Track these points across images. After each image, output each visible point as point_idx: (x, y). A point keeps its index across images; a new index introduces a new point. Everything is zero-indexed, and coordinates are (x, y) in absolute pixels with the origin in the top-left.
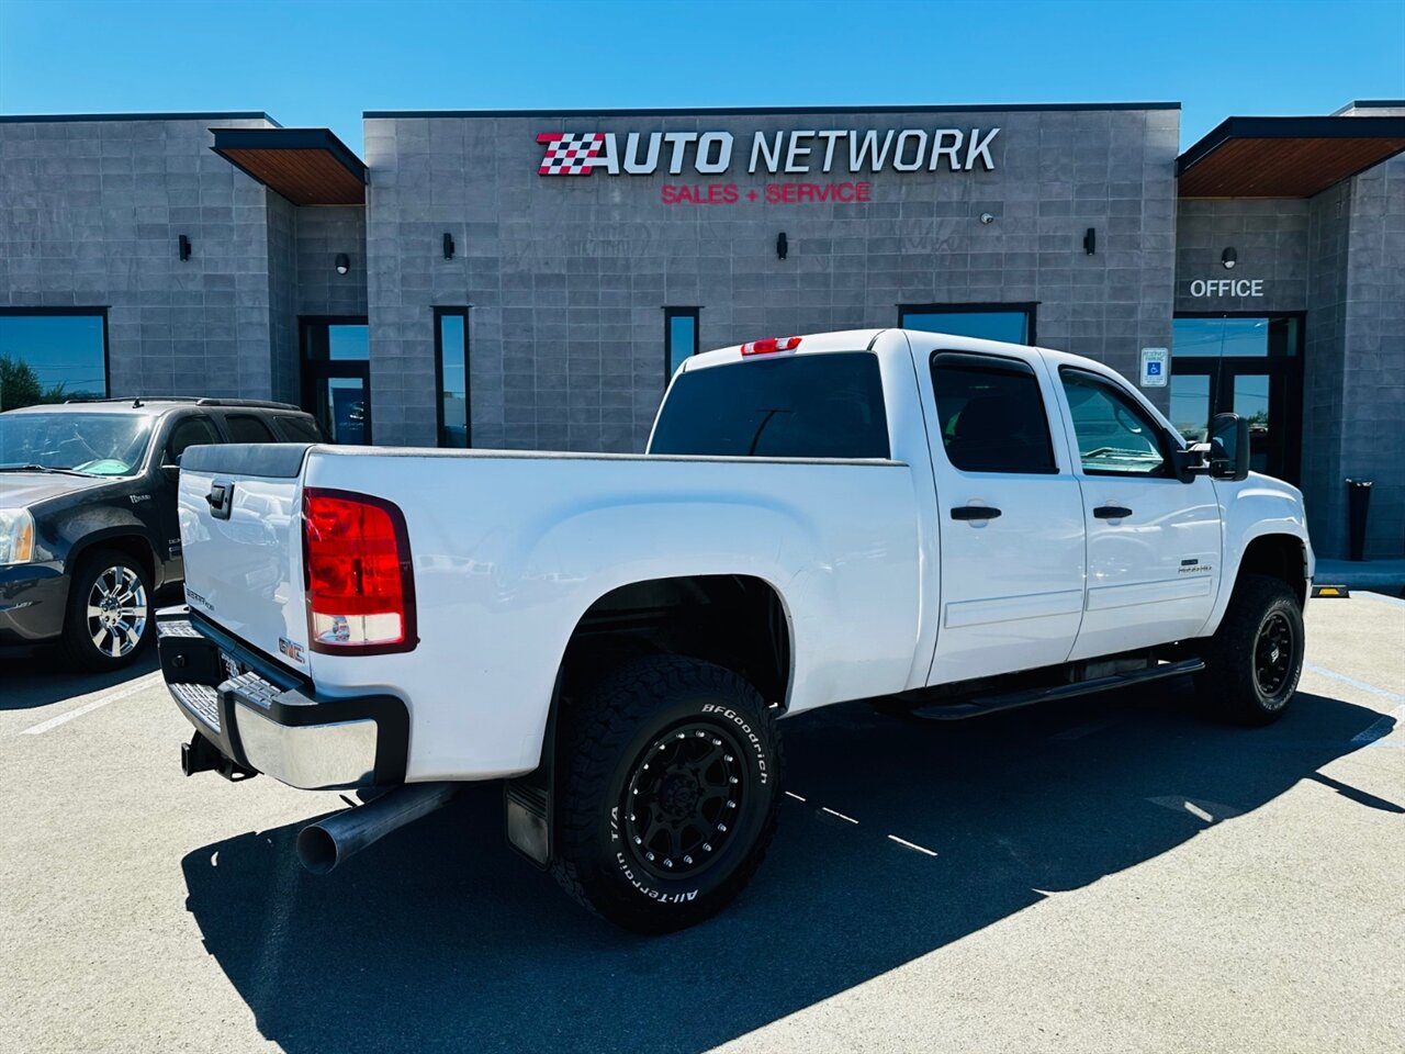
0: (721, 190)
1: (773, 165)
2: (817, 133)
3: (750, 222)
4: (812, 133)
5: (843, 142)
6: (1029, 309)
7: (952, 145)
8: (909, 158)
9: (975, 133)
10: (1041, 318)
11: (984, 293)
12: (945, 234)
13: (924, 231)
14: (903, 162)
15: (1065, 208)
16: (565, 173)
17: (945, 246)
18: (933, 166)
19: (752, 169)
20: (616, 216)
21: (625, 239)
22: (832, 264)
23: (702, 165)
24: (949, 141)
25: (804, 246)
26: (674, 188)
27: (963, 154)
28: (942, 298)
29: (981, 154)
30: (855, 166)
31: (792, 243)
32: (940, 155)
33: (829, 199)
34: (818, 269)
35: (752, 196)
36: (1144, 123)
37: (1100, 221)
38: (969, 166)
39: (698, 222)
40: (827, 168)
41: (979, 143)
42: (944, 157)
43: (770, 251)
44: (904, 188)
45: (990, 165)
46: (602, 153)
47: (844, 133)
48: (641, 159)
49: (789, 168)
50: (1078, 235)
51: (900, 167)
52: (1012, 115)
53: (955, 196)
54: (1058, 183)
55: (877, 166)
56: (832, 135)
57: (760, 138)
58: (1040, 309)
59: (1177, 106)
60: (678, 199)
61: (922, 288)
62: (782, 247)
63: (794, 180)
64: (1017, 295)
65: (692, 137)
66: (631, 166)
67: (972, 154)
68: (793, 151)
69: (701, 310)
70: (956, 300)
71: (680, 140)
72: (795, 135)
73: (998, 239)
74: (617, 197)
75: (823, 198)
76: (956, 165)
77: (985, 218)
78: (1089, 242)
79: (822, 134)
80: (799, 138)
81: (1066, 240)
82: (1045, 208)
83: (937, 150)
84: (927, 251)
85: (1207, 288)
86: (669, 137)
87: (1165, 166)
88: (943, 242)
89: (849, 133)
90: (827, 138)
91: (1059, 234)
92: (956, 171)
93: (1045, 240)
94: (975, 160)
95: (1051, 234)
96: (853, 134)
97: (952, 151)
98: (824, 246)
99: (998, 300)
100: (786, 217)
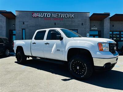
0: (49, 19)
1: (54, 17)
5: (60, 15)
6: (77, 30)
8: (66, 16)
9: (72, 14)
10: (78, 31)
12: (70, 23)
13: (68, 23)
15: (80, 21)
16: (35, 17)
19: (52, 17)
20: (40, 21)
21: (41, 23)
23: (48, 16)
24: (70, 15)
25: (57, 24)
35: (52, 19)
36: (87, 14)
37: (83, 22)
40: (59, 17)
42: (69, 16)
43: (54, 24)
44: (66, 19)
46: (38, 15)
48: (42, 16)
50: (81, 23)
52: (75, 13)
53: (71, 20)
54: (79, 19)
55: (63, 17)
56: (59, 14)
57: (53, 14)
59: (89, 13)
60: (45, 19)
61: (68, 28)
62: (55, 24)
63: (56, 18)
64: (76, 29)
66: (41, 16)
67: (72, 16)
68: (56, 15)
70: (71, 29)
73: (74, 24)
74: (40, 19)
75: (59, 20)
81: (80, 24)
82: (78, 21)
84: (68, 25)
85: (93, 29)
87: (89, 18)
93: (78, 24)
97: (70, 16)
98: (59, 24)
100: (56, 21)
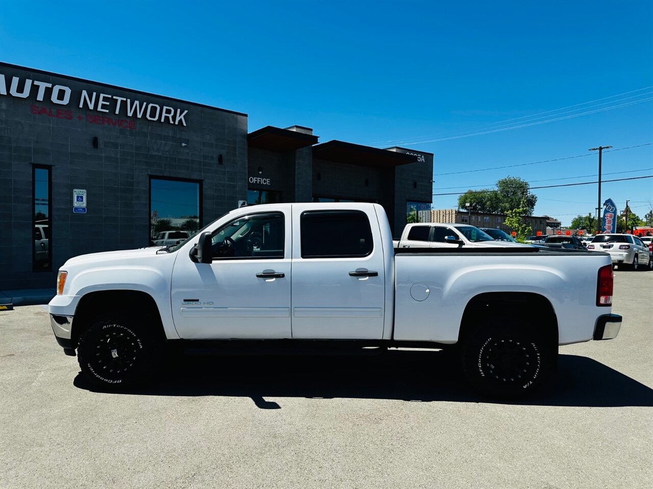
0: (64, 112)
1: (91, 107)
2: (112, 97)
3: (79, 129)
4: (110, 96)
6: (200, 182)
7: (170, 113)
8: (153, 114)
9: (179, 110)
10: (205, 186)
11: (183, 173)
12: (167, 148)
13: (159, 146)
14: (150, 116)
15: (211, 145)
17: (167, 153)
18: (163, 120)
19: (81, 106)
20: (4, 115)
21: (9, 127)
22: (119, 154)
23: (54, 98)
24: (168, 111)
25: (106, 144)
26: (38, 108)
27: (174, 118)
28: (166, 174)
29: (181, 120)
30: (130, 114)
31: (100, 142)
32: (165, 116)
33: (117, 126)
34: (113, 155)
35: (80, 118)
36: (237, 120)
37: (224, 152)
38: (177, 123)
39: (51, 125)
40: (117, 112)
41: (180, 115)
42: (167, 118)
43: (89, 144)
44: (150, 127)
45: (185, 125)
47: (125, 99)
48: (20, 89)
49: (99, 109)
50: (217, 156)
51: (149, 118)
52: (191, 106)
53: (171, 134)
54: (208, 136)
55: (139, 116)
56: (120, 99)
57: (84, 93)
58: (204, 183)
59: (246, 115)
60: (39, 113)
61: (158, 169)
62: (95, 142)
63: (101, 115)
64: (195, 176)
65: (50, 85)
66: (13, 92)
67: (178, 119)
68: (101, 102)
69: (53, 167)
70: (172, 175)
71: (43, 86)
72: (102, 96)
73: (188, 153)
75: (114, 125)
76: (172, 122)
77: (184, 145)
78: (220, 159)
79: (114, 97)
80: (104, 97)
81: (212, 158)
82: (204, 145)
83: (164, 114)
84: (160, 154)
85: (254, 180)
86: (36, 83)
87: (243, 136)
88: (166, 152)
89: (127, 100)
90: (117, 100)
91: (210, 155)
92: (171, 124)
93: (205, 157)
94: (179, 121)
95: (207, 154)
96: (129, 101)
97: (170, 116)
98: (115, 145)
99: (188, 177)
100: (97, 130)
